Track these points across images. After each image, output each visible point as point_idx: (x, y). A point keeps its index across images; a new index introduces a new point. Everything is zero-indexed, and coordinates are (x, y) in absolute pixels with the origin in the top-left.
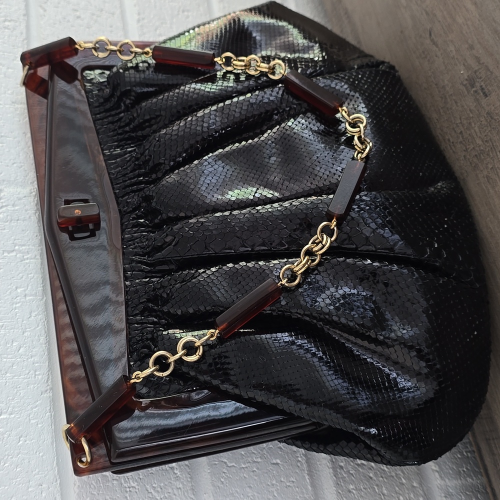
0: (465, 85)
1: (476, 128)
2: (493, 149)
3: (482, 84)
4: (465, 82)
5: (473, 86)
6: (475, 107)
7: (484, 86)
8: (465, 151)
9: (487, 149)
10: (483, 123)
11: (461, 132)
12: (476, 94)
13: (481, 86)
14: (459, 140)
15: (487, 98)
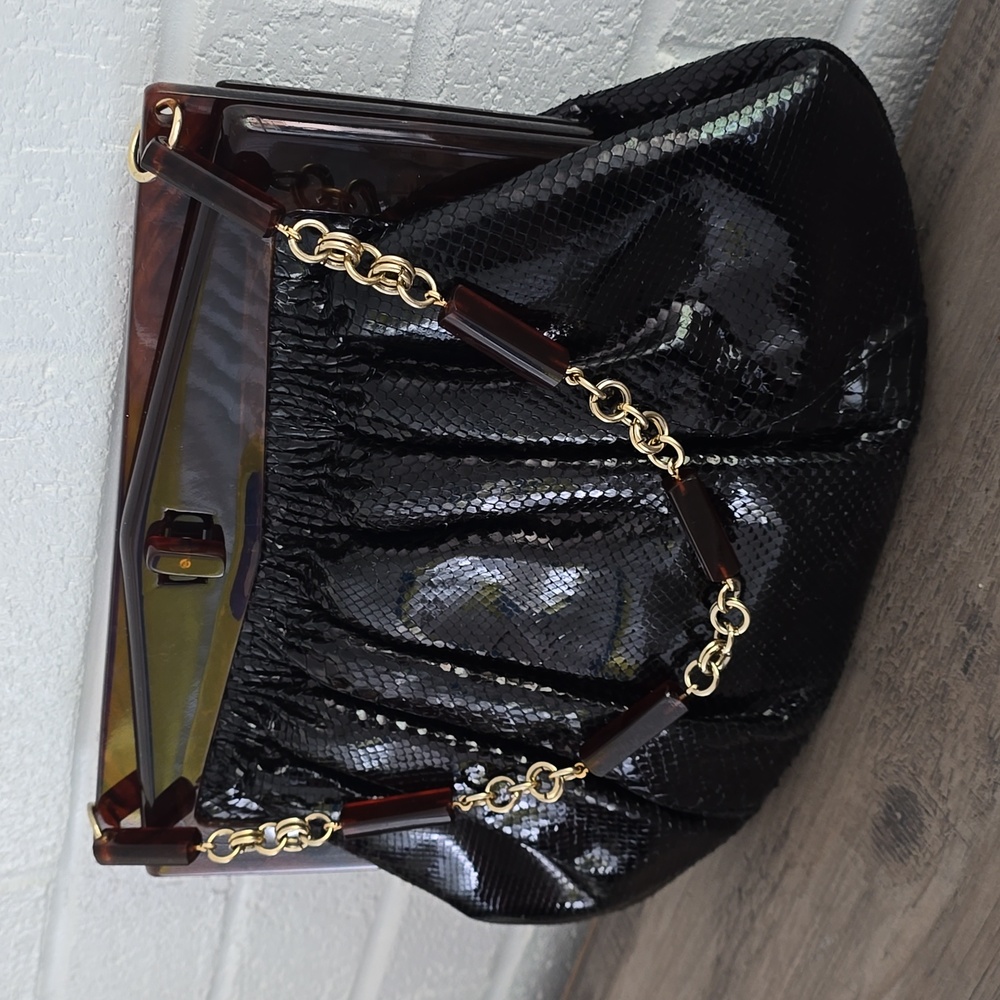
0: (965, 604)
1: (922, 664)
2: (909, 719)
3: (978, 651)
4: (969, 602)
5: (969, 627)
6: (946, 647)
7: (976, 657)
8: (887, 646)
9: (904, 706)
10: (932, 678)
11: (905, 624)
12: (961, 641)
13: (974, 651)
14: (894, 625)
15: (962, 673)
